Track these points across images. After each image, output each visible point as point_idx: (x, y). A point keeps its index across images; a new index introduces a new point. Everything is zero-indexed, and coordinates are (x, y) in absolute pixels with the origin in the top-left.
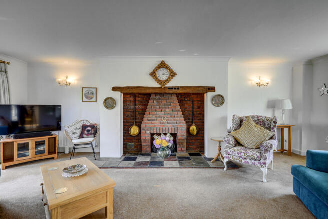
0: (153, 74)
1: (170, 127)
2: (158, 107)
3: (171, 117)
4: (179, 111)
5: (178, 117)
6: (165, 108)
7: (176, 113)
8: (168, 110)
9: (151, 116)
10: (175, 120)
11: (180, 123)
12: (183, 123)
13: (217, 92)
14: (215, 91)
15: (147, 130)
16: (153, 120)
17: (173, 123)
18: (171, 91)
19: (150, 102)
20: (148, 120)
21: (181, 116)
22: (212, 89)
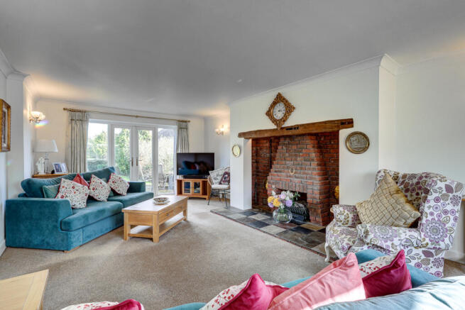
0: (269, 114)
1: (298, 184)
2: (287, 154)
3: (301, 169)
4: (313, 160)
5: (309, 169)
6: (296, 155)
7: (308, 163)
8: (298, 159)
9: (278, 166)
10: (304, 173)
11: (311, 178)
12: (315, 178)
13: (357, 128)
14: (352, 126)
15: (273, 183)
16: (280, 172)
17: (302, 178)
18: (290, 133)
19: (280, 147)
20: (276, 172)
21: (314, 169)
22: (349, 123)
